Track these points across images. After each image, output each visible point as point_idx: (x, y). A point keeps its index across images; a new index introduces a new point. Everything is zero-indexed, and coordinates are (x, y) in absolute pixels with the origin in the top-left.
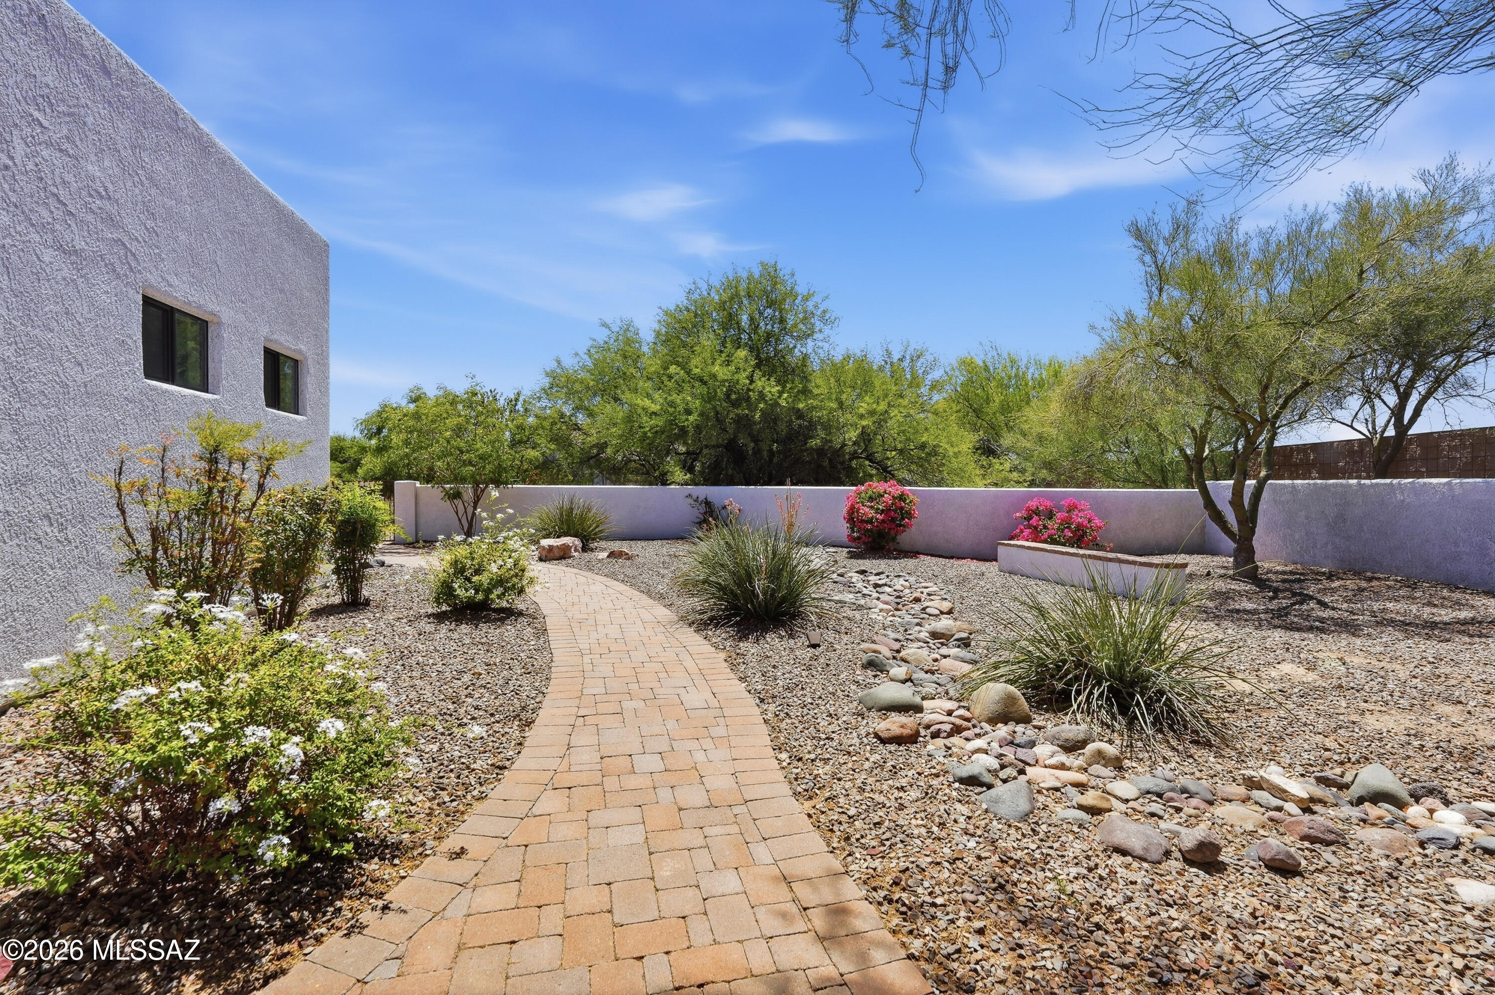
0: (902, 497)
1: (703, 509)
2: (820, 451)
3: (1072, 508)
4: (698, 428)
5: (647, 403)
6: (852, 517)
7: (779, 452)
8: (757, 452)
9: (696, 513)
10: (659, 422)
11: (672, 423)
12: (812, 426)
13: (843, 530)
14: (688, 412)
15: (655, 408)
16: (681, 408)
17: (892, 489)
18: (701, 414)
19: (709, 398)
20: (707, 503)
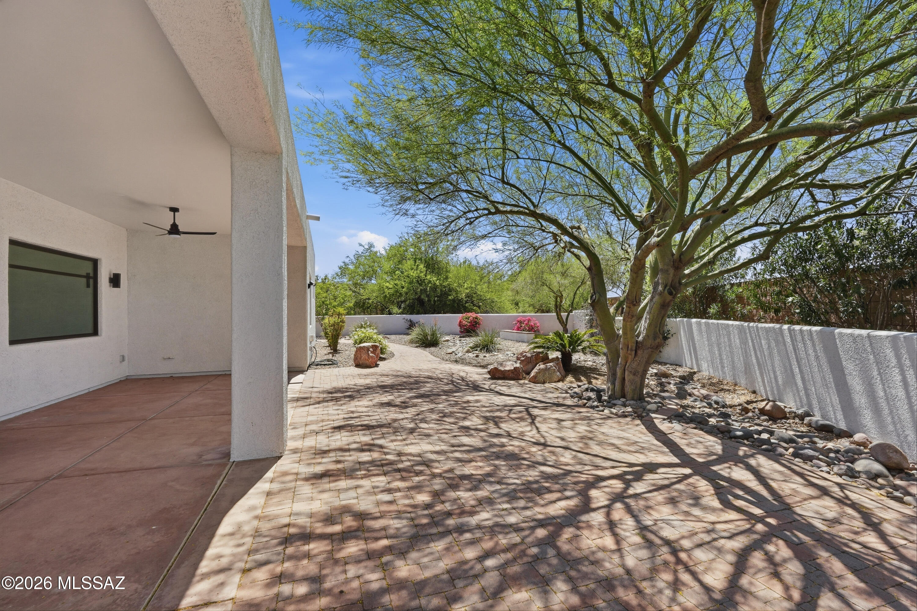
0: (476, 318)
1: (409, 323)
2: (454, 300)
3: (529, 320)
4: (406, 293)
5: (387, 284)
6: (460, 325)
7: (438, 300)
8: (429, 301)
9: (407, 325)
10: (391, 291)
11: (397, 291)
12: (450, 290)
13: (458, 329)
14: (403, 287)
15: (391, 286)
16: (399, 286)
17: (472, 315)
18: (407, 288)
19: (411, 283)
20: (411, 321)
